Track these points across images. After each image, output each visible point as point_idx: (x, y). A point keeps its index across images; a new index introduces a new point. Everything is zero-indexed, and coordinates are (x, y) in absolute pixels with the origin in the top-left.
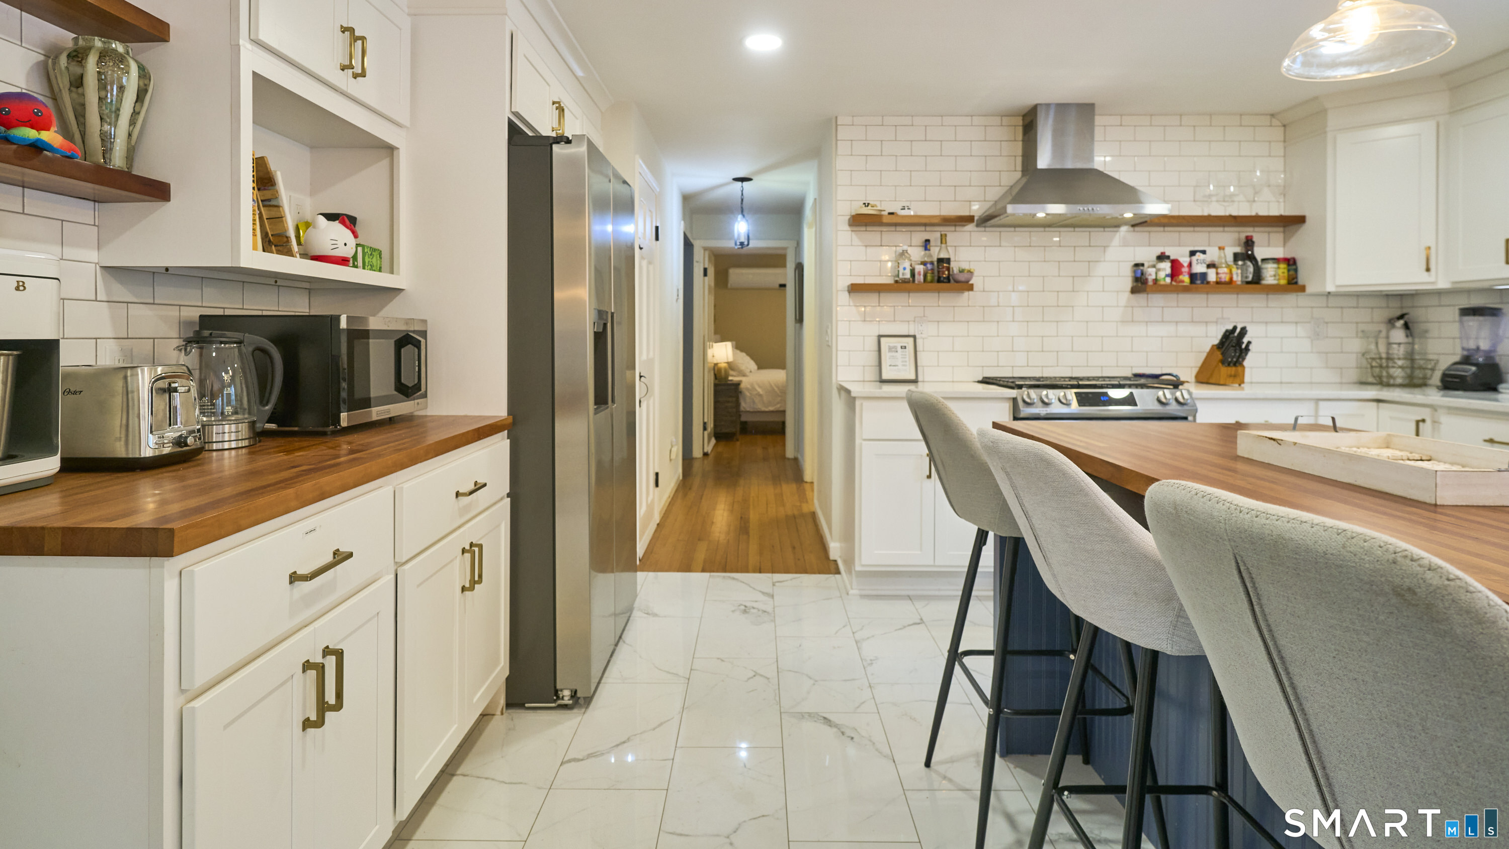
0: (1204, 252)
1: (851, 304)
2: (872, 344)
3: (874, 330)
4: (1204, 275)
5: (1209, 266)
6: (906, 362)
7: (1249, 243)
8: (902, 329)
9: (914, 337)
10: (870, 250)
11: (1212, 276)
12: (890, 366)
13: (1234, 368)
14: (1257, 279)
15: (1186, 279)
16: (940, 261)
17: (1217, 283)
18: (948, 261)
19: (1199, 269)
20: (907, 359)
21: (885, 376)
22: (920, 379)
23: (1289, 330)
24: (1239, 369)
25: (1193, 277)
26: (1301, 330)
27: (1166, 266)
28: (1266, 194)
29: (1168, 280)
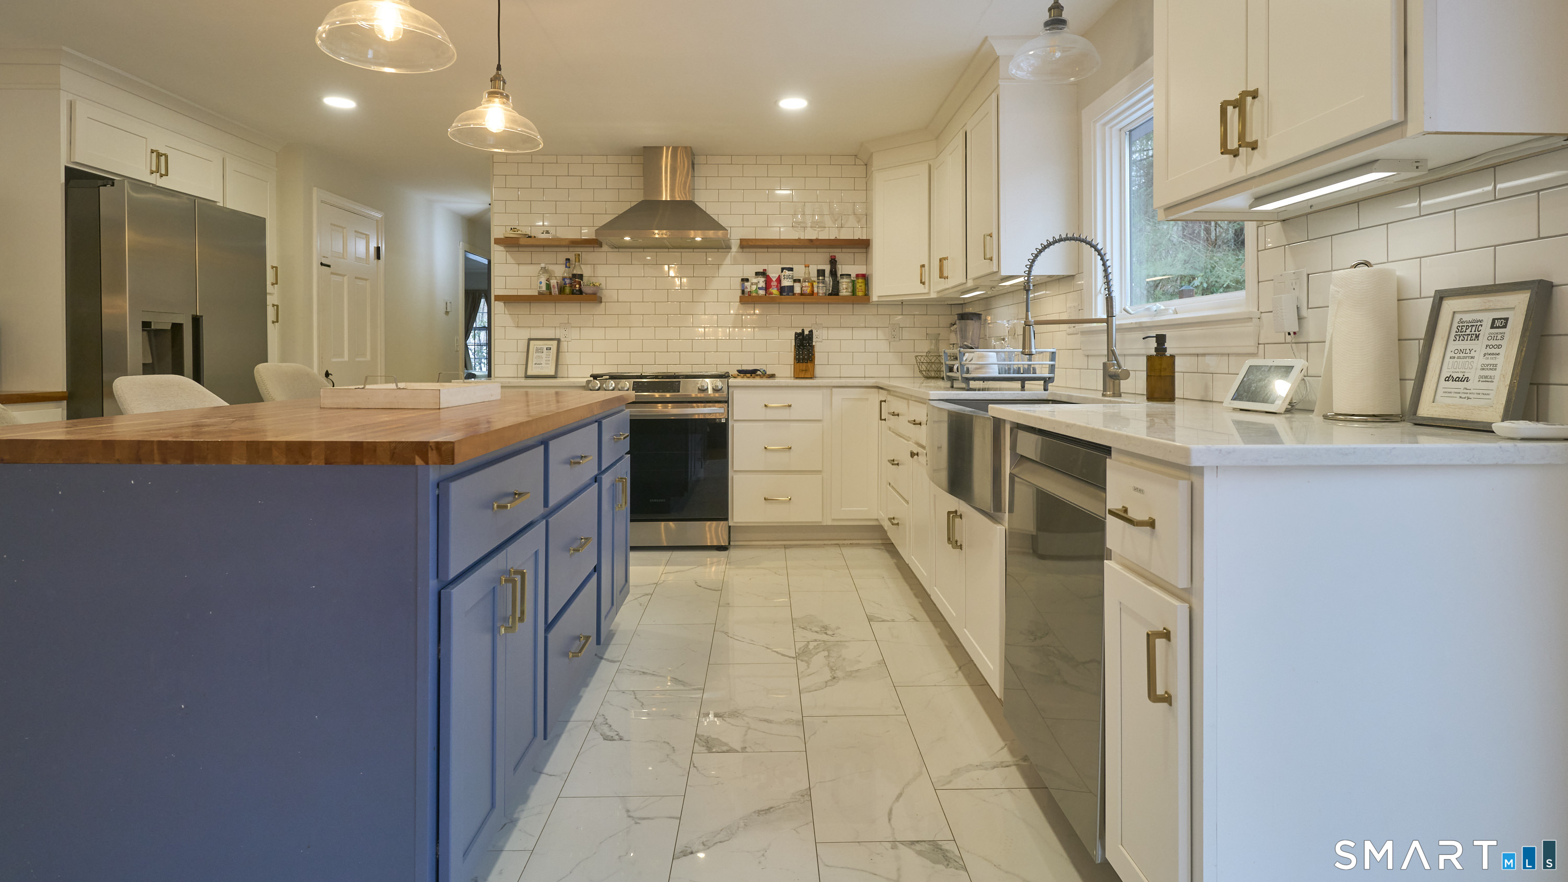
0: (791, 269)
1: (506, 312)
2: (523, 346)
3: (525, 334)
4: (792, 288)
5: (795, 281)
6: (549, 360)
7: (833, 262)
8: (550, 333)
9: (559, 340)
10: (521, 267)
11: (797, 289)
12: (535, 364)
13: (805, 364)
14: (835, 292)
15: (775, 291)
16: (574, 276)
17: (802, 294)
18: (581, 277)
19: (786, 283)
20: (550, 359)
21: (530, 373)
22: (560, 374)
23: (871, 333)
24: (809, 364)
25: (782, 290)
26: (881, 334)
27: (761, 281)
28: (852, 221)
29: (762, 292)
